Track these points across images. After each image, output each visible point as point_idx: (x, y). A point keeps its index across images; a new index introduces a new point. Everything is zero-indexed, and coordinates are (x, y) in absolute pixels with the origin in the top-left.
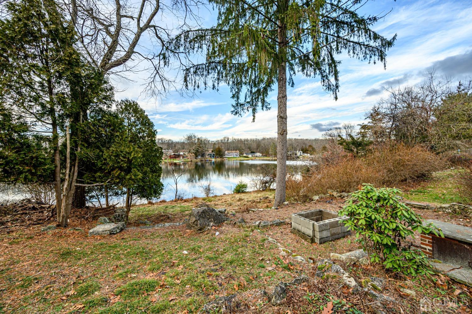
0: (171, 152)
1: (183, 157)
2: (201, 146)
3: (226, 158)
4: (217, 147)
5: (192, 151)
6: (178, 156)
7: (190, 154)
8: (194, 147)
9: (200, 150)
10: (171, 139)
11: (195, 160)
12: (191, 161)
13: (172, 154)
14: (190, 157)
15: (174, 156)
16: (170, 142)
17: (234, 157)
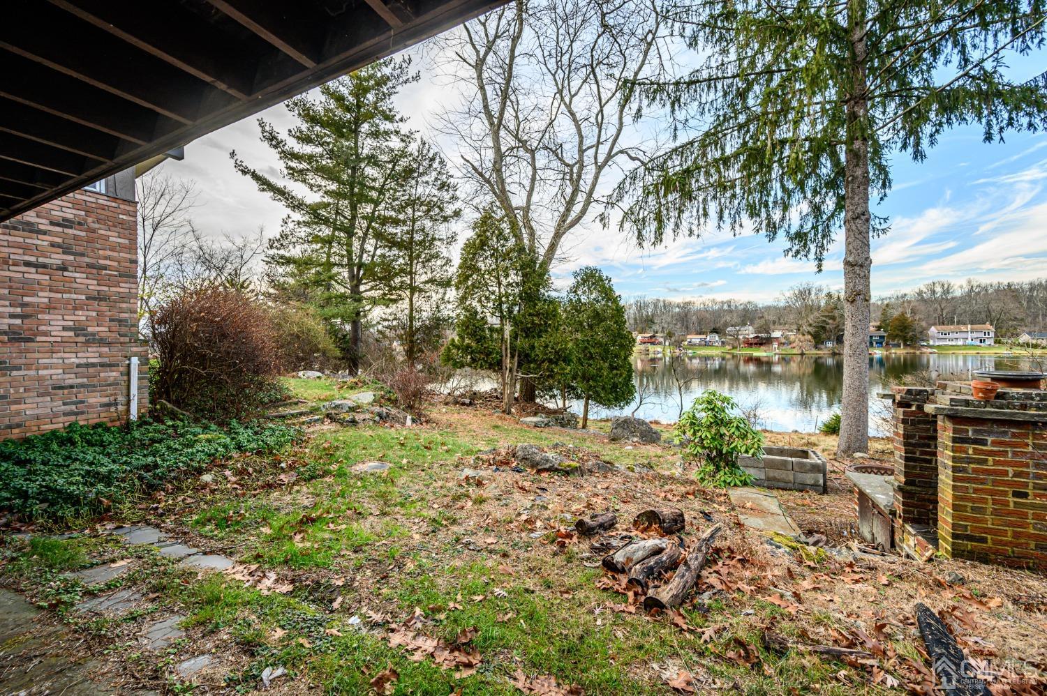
0: (749, 332)
1: (781, 344)
2: (836, 313)
3: (932, 347)
4: (896, 313)
5: (805, 328)
6: (767, 342)
7: (800, 336)
8: (811, 319)
9: (831, 325)
10: (751, 300)
11: (814, 351)
12: (802, 354)
13: (752, 336)
14: (800, 342)
15: (756, 341)
16: (750, 307)
17: (965, 346)
